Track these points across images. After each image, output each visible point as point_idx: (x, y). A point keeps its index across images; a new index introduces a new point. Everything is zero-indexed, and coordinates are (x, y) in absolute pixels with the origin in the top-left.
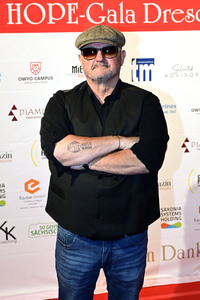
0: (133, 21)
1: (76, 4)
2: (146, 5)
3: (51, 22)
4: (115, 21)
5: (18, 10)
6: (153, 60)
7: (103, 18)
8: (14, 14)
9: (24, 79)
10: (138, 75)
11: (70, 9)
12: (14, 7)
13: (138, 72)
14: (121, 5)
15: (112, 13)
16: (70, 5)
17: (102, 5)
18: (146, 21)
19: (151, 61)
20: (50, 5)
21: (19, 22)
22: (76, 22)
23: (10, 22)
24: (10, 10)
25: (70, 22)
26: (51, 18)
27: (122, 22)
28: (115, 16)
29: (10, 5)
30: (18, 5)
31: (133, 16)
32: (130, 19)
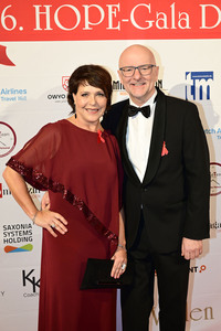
0: (188, 27)
1: (118, 6)
2: (203, 7)
3: (87, 28)
4: (165, 27)
5: (48, 13)
6: (211, 73)
7: (151, 23)
8: (43, 18)
9: (55, 97)
11: (110, 12)
12: (42, 9)
13: (193, 88)
14: (173, 6)
15: (162, 16)
16: (110, 7)
17: (149, 7)
18: (204, 26)
20: (86, 7)
21: (48, 28)
22: (118, 28)
23: (38, 28)
24: (38, 13)
25: (111, 27)
26: (87, 23)
27: (173, 27)
28: (165, 20)
29: (37, 7)
30: (48, 7)
31: (187, 20)
32: (184, 23)
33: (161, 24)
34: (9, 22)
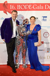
2: (46, 5)
5: (20, 6)
6: (47, 17)
7: (36, 8)
8: (19, 7)
9: (20, 20)
10: (43, 20)
11: (30, 6)
13: (43, 19)
14: (40, 5)
16: (30, 5)
17: (36, 5)
18: (46, 9)
19: (46, 17)
20: (26, 5)
21: (20, 9)
22: (31, 9)
23: (18, 9)
24: (18, 6)
26: (26, 8)
27: (40, 9)
28: (39, 7)
29: (18, 5)
30: (20, 5)
32: (42, 8)
33: (38, 8)
34: (13, 8)
